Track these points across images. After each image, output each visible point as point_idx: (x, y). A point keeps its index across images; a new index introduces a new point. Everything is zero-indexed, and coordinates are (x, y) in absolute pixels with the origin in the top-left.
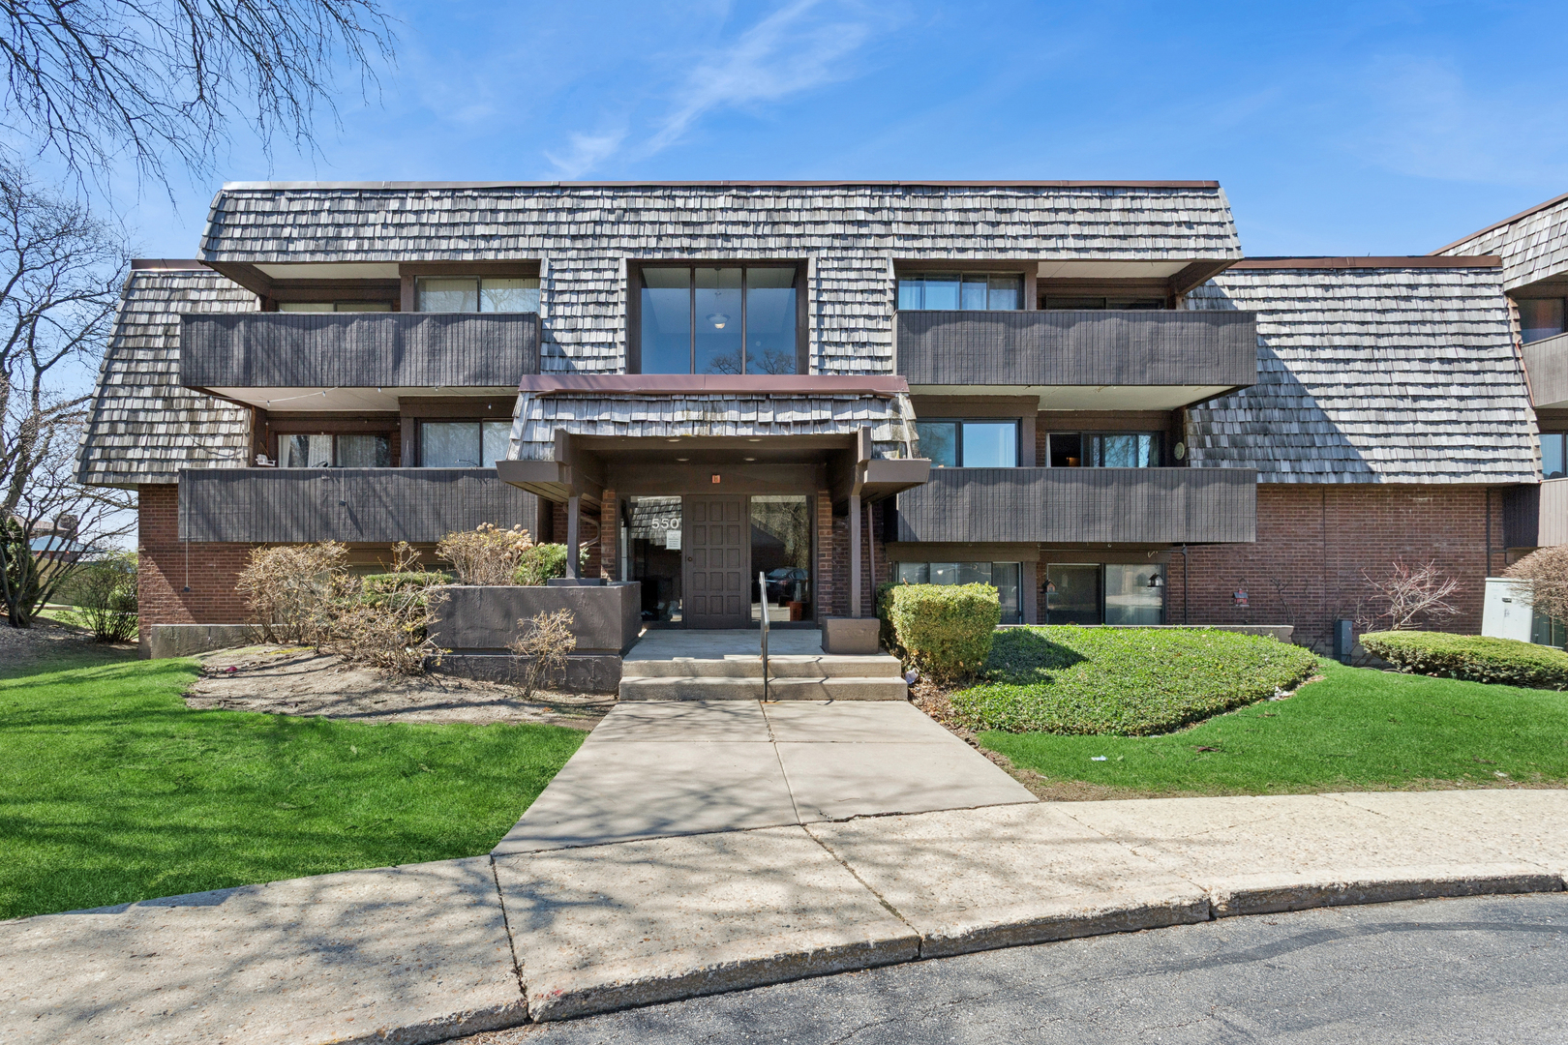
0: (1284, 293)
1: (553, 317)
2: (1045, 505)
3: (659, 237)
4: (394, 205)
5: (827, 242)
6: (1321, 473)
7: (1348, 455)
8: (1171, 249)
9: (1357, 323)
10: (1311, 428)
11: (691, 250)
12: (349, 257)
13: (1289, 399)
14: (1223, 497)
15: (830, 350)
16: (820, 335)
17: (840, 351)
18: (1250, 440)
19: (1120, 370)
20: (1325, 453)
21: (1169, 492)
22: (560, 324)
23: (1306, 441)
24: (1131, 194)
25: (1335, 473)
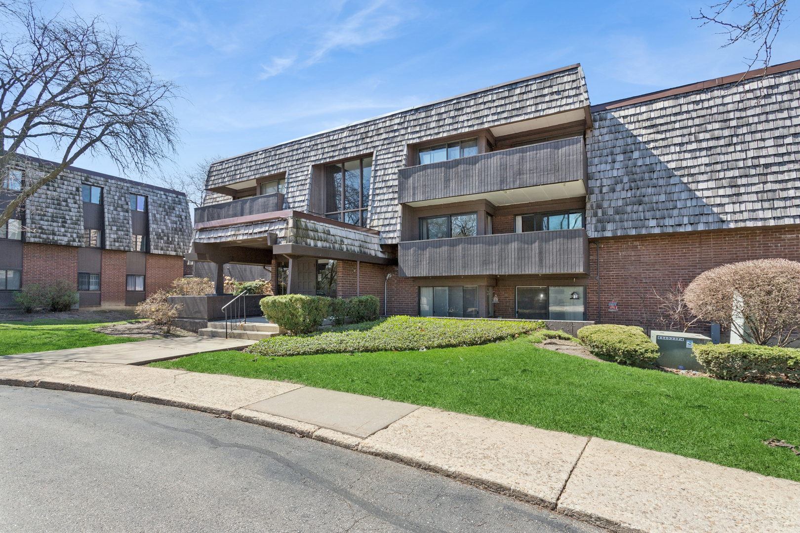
0: (663, 113)
1: (288, 193)
2: (464, 256)
3: (323, 154)
4: (250, 159)
5: (381, 142)
6: (680, 225)
7: (702, 211)
8: (546, 109)
9: (721, 121)
10: (675, 197)
11: (333, 157)
12: (238, 181)
13: (660, 180)
14: (562, 246)
15: (378, 191)
16: (374, 185)
17: (381, 191)
18: (629, 209)
19: (502, 182)
20: (684, 212)
21: (530, 246)
22: (290, 195)
23: (671, 205)
24: (526, 84)
25: (691, 224)
